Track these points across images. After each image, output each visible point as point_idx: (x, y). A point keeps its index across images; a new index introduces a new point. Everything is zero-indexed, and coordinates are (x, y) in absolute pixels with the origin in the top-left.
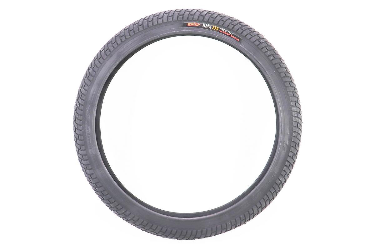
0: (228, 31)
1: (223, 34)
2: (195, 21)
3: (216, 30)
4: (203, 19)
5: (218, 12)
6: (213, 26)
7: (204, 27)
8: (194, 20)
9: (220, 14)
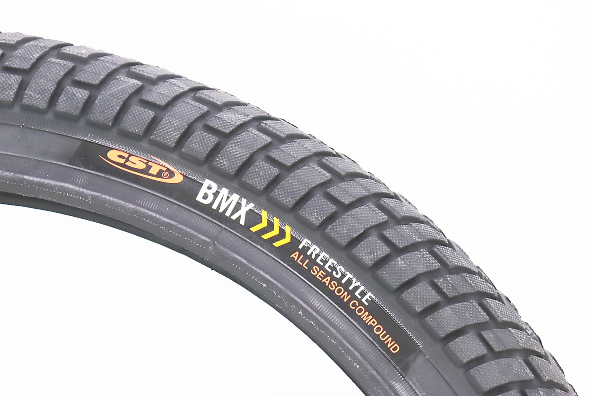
0: (349, 275)
1: (313, 279)
2: (161, 149)
3: (277, 244)
4: (216, 150)
5: (319, 138)
6: (264, 214)
7: (207, 202)
8: (154, 143)
9: (329, 154)
